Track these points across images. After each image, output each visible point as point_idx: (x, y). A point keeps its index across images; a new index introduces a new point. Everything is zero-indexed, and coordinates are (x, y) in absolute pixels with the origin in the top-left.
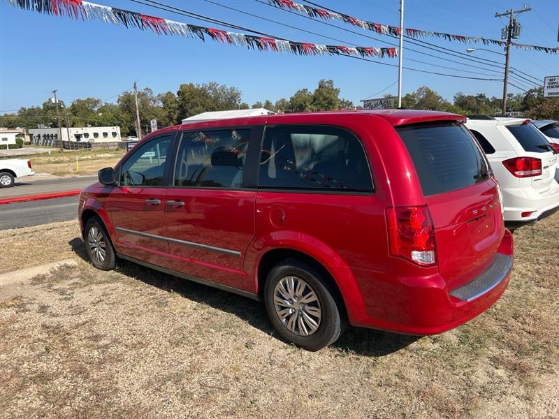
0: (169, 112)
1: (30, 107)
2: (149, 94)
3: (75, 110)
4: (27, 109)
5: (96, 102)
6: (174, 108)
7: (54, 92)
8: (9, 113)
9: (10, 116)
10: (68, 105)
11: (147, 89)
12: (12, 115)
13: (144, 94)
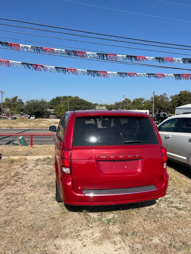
0: (173, 104)
1: (119, 102)
2: (165, 96)
3: (134, 103)
4: (118, 103)
5: (143, 99)
6: (176, 102)
7: (124, 96)
8: (112, 104)
9: (112, 105)
10: (132, 101)
11: (165, 93)
12: (113, 105)
13: (163, 96)
